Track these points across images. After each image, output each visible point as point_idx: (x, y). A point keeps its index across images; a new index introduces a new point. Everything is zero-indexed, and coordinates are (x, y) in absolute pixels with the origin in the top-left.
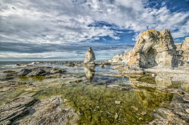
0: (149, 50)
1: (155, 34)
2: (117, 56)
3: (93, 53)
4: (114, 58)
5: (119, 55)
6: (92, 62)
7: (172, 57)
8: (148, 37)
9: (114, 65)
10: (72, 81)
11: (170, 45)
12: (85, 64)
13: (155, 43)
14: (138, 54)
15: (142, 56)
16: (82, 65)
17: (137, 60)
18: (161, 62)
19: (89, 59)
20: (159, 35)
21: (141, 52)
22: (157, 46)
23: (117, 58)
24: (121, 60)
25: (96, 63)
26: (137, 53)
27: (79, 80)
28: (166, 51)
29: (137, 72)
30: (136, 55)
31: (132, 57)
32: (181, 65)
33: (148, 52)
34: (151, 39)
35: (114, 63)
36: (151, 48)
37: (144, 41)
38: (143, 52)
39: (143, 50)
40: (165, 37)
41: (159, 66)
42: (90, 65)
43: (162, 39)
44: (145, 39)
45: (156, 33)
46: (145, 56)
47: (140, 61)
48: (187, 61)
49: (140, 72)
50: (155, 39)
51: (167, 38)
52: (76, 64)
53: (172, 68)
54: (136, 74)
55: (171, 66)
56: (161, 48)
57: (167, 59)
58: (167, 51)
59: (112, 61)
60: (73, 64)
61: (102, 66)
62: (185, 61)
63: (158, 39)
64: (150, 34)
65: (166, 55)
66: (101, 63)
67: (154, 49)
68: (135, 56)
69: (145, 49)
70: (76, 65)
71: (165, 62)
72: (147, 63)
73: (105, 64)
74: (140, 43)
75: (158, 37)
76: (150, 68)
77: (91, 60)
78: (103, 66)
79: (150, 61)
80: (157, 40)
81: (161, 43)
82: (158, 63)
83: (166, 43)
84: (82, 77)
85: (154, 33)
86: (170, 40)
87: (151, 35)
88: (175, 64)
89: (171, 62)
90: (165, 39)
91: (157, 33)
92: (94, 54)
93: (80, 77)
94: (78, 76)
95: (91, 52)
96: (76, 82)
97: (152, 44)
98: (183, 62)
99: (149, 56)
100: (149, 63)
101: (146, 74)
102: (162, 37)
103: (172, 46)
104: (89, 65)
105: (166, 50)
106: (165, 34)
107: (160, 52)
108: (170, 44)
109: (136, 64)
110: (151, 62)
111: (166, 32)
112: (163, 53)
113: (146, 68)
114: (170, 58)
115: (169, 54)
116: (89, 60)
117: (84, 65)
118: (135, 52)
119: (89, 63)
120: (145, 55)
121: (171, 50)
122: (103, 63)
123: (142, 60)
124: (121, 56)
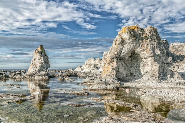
0: (132, 54)
1: (138, 33)
2: (92, 61)
3: (45, 55)
4: (85, 63)
5: (95, 59)
6: (43, 73)
7: (158, 65)
8: (128, 37)
9: (83, 77)
10: (10, 101)
11: (157, 48)
12: (31, 75)
13: (138, 45)
14: (115, 60)
15: (120, 64)
16: (24, 78)
17: (113, 69)
18: (146, 72)
19: (37, 66)
20: (143, 34)
21: (119, 58)
22: (141, 50)
23: (90, 65)
24: (98, 68)
25: (51, 74)
26: (113, 58)
27: (21, 100)
28: (151, 57)
29: (109, 87)
30: (111, 62)
31: (106, 65)
32: (170, 77)
33: (131, 57)
34: (132, 39)
35: (84, 73)
36: (134, 51)
37: (123, 41)
38: (123, 58)
39: (122, 54)
40: (151, 37)
41: (145, 78)
42: (40, 77)
43: (147, 39)
44: (125, 38)
45: (138, 31)
46: (126, 64)
47: (117, 72)
48: (178, 71)
49: (112, 87)
50: (137, 39)
51: (154, 38)
52: (10, 76)
53: (159, 81)
54: (107, 89)
55: (157, 79)
56: (145, 53)
57: (154, 68)
58: (153, 56)
59: (82, 69)
60: (6, 76)
61: (61, 80)
62: (176, 71)
63: (142, 39)
64: (130, 33)
65: (152, 62)
66: (60, 74)
67: (137, 54)
68: (111, 64)
69: (125, 53)
70: (12, 78)
71: (151, 72)
72: (129, 74)
73: (67, 76)
74: (117, 44)
75: (142, 36)
76: (132, 81)
77: (42, 68)
78: (64, 79)
79: (132, 71)
80: (141, 41)
81: (145, 46)
82: (143, 73)
83: (152, 46)
84: (27, 95)
85: (136, 30)
86: (157, 41)
87: (132, 33)
88: (163, 75)
89: (157, 72)
90: (150, 40)
91: (140, 31)
92: (47, 58)
93: (23, 96)
94: (20, 95)
95: (43, 53)
96: (17, 101)
97: (134, 47)
98: (173, 72)
99: (131, 63)
100: (131, 74)
101: (120, 90)
102: (146, 37)
103: (159, 49)
104: (37, 78)
105: (151, 55)
106: (150, 33)
107: (145, 58)
108: (156, 46)
109: (112, 76)
110: (134, 73)
111: (151, 30)
112: (148, 59)
113: (126, 81)
114: (156, 67)
115: (155, 61)
116: (38, 68)
117: (28, 77)
118: (110, 58)
119: (39, 74)
120: (126, 62)
121: (158, 55)
122: (64, 74)
123: (121, 70)
124: (97, 61)
